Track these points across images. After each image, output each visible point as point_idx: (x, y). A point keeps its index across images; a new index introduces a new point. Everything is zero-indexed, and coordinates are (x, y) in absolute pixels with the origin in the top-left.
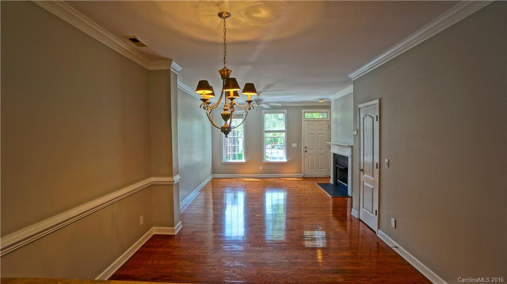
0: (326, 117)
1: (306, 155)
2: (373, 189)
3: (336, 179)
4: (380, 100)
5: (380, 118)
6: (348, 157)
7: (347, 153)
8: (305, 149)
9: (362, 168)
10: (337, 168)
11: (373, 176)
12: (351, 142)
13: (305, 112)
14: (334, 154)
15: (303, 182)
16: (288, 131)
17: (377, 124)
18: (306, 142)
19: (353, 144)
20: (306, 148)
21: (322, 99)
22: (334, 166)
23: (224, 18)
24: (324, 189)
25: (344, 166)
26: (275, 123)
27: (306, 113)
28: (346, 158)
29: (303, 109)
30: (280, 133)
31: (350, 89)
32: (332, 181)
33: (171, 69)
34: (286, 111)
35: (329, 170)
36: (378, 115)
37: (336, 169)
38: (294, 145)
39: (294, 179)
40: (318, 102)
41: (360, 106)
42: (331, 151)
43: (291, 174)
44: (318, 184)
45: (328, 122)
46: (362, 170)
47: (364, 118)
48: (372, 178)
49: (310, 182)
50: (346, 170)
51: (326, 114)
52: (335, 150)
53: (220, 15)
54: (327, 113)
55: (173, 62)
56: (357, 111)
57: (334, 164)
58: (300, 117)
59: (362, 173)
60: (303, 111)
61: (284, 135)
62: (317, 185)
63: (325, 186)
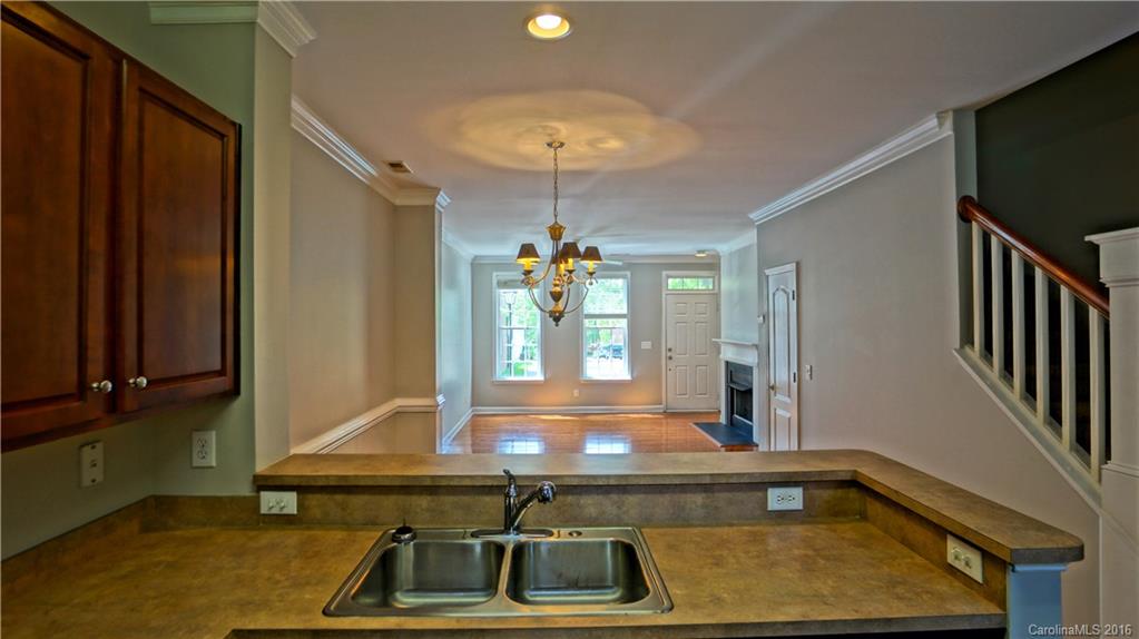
0: (711, 287)
1: (671, 364)
2: (789, 419)
3: (732, 413)
4: (798, 264)
5: (798, 295)
6: (751, 368)
7: (750, 359)
8: (669, 354)
9: (772, 382)
10: (732, 389)
11: (789, 396)
12: (754, 337)
13: (668, 277)
14: (727, 363)
15: (664, 421)
16: (633, 316)
17: (794, 304)
18: (670, 339)
19: (756, 343)
20: (670, 350)
21: (703, 252)
22: (727, 386)
23: (556, 149)
24: (707, 432)
25: (743, 386)
26: (605, 298)
27: (672, 277)
28: (747, 370)
29: (666, 270)
30: (615, 320)
31: (750, 237)
32: (723, 419)
33: (437, 206)
34: (628, 273)
35: (718, 397)
36: (795, 289)
37: (731, 392)
38: (646, 345)
39: (646, 416)
40: (694, 256)
41: (767, 272)
42: (721, 356)
43: (638, 406)
44: (697, 424)
45: (715, 295)
46: (773, 388)
47: (774, 295)
48: (788, 400)
49: (679, 422)
50: (750, 392)
51: (711, 280)
52: (729, 354)
53: (550, 145)
54: (714, 277)
55: (441, 193)
56: (763, 280)
57: (727, 382)
58: (659, 287)
59: (772, 392)
60: (664, 273)
61: (623, 323)
62: (695, 426)
63: (710, 428)
